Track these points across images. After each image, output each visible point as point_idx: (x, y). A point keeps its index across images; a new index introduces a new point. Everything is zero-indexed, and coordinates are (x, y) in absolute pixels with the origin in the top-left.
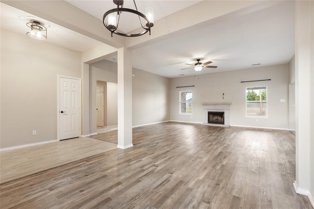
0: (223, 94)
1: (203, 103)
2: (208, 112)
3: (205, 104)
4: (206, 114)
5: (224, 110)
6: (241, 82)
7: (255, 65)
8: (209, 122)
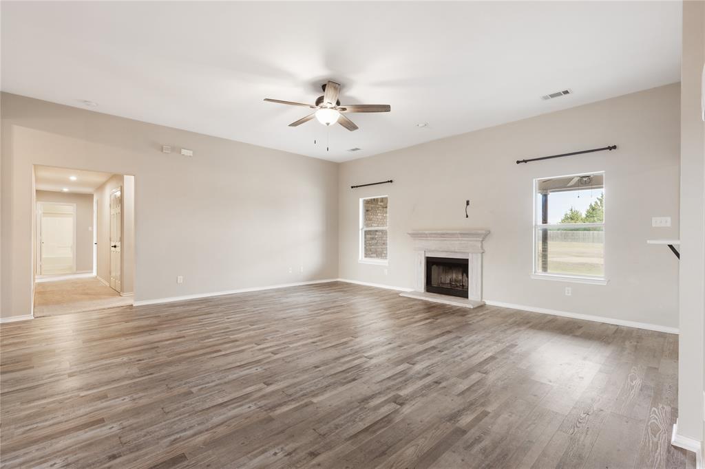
0: (468, 203)
2: (427, 259)
3: (417, 235)
4: (421, 263)
5: (468, 253)
6: (518, 162)
8: (430, 287)
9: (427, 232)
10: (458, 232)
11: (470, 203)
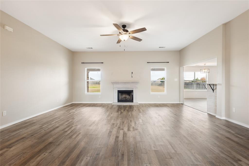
0: (132, 73)
1: (112, 82)
2: (118, 91)
4: (116, 92)
5: (133, 88)
6: (148, 63)
7: (161, 47)
8: (119, 101)
9: (120, 82)
10: (131, 82)
11: (133, 73)
